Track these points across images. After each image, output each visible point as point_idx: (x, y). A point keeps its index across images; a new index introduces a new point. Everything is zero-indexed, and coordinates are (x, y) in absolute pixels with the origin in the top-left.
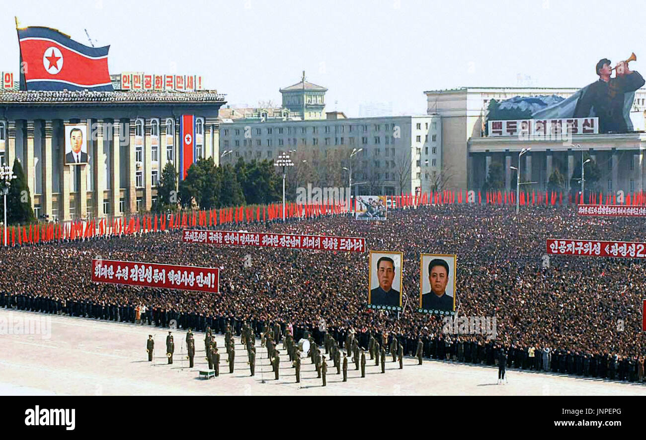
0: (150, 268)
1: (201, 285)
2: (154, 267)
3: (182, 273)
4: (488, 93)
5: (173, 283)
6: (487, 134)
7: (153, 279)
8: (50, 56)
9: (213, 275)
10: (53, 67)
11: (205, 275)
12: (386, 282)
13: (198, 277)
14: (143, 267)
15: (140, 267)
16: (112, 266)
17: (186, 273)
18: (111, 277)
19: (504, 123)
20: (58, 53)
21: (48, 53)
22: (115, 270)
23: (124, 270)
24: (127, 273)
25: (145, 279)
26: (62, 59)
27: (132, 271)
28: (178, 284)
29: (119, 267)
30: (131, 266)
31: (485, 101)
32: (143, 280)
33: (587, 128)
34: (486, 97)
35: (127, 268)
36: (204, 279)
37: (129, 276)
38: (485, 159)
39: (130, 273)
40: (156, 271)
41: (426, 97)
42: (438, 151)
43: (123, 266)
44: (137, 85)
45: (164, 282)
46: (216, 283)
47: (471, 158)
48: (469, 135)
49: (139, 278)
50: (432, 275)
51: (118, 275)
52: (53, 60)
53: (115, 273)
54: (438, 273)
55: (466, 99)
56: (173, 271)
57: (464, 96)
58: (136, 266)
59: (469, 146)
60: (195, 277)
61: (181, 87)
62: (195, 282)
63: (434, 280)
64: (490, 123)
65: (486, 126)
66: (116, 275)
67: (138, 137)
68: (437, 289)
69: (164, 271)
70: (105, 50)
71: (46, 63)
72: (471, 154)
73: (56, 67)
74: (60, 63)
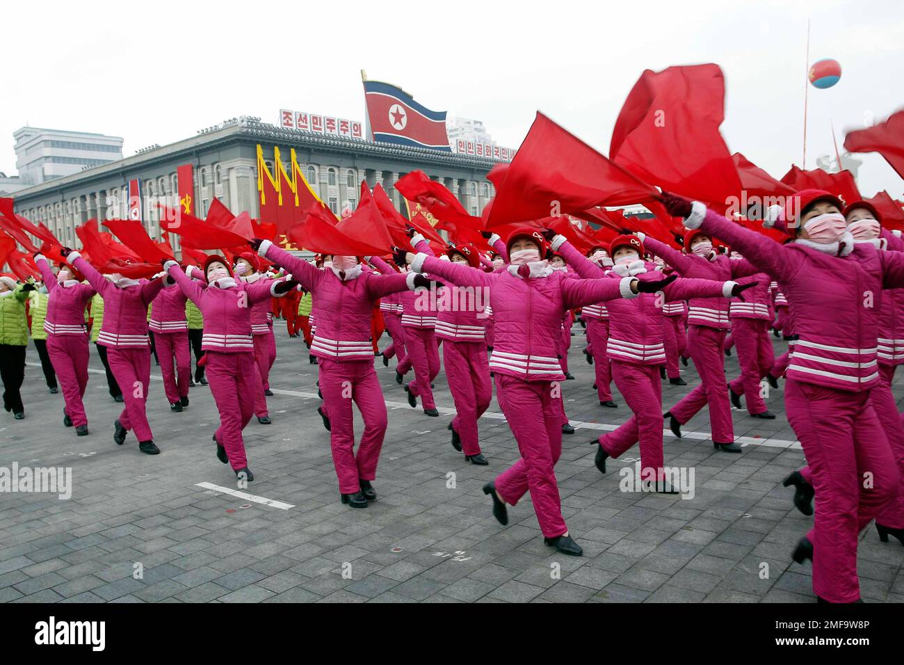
8: (395, 112)
10: (398, 123)
20: (402, 111)
21: (393, 109)
26: (405, 117)
44: (462, 149)
52: (398, 117)
61: (506, 158)
67: (474, 198)
70: (442, 115)
71: (392, 119)
73: (401, 123)
74: (404, 120)
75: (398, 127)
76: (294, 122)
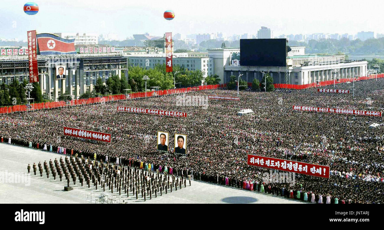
0: (86, 132)
1: (104, 140)
2: (87, 132)
3: (98, 134)
4: (232, 51)
5: (94, 138)
7: (87, 136)
9: (109, 136)
10: (51, 47)
11: (106, 136)
12: (163, 142)
13: (103, 136)
14: (83, 131)
15: (82, 131)
16: (71, 130)
17: (99, 134)
18: (71, 134)
20: (53, 42)
21: (49, 42)
22: (72, 131)
23: (76, 132)
24: (77, 133)
25: (84, 136)
26: (55, 44)
27: (79, 132)
28: (96, 138)
29: (74, 130)
30: (79, 130)
31: (231, 53)
32: (83, 136)
34: (231, 52)
35: (77, 131)
36: (105, 137)
37: (78, 134)
38: (231, 73)
39: (78, 133)
40: (88, 133)
41: (207, 51)
42: (212, 70)
43: (76, 130)
45: (91, 137)
46: (110, 140)
47: (225, 72)
48: (224, 65)
49: (81, 135)
50: (178, 141)
51: (74, 133)
52: (51, 44)
53: (72, 133)
54: (181, 141)
55: (223, 52)
56: (94, 133)
57: (222, 52)
58: (80, 131)
59: (224, 68)
60: (102, 136)
61: (105, 52)
62: (102, 138)
63: (179, 143)
64: (233, 61)
65: (231, 61)
66: (73, 133)
68: (180, 146)
69: (91, 133)
70: (73, 40)
71: (48, 45)
72: (225, 71)
73: (53, 46)
76: (6, 53)
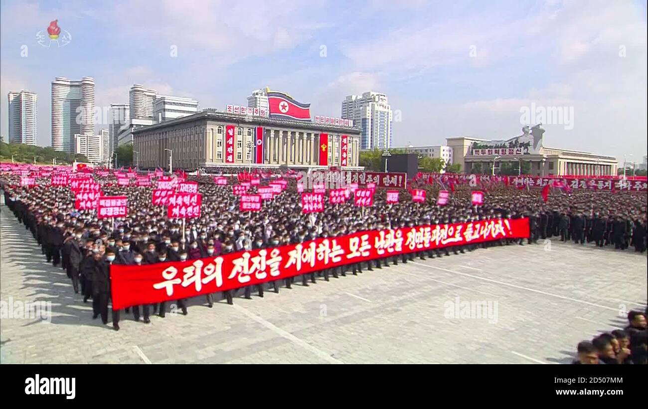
4: (473, 140)
6: (472, 154)
8: (283, 105)
19: (480, 150)
20: (286, 104)
21: (282, 103)
31: (472, 143)
33: (518, 152)
38: (472, 164)
41: (446, 141)
42: (452, 155)
44: (318, 120)
47: (466, 164)
48: (464, 155)
52: (284, 107)
55: (464, 141)
57: (462, 140)
59: (464, 159)
64: (474, 150)
65: (472, 151)
70: (308, 106)
71: (280, 108)
72: (465, 162)
74: (287, 108)
75: (284, 111)
76: (232, 110)
